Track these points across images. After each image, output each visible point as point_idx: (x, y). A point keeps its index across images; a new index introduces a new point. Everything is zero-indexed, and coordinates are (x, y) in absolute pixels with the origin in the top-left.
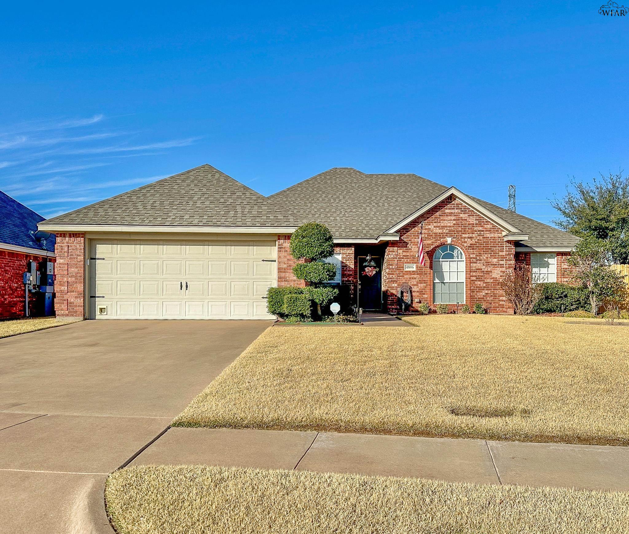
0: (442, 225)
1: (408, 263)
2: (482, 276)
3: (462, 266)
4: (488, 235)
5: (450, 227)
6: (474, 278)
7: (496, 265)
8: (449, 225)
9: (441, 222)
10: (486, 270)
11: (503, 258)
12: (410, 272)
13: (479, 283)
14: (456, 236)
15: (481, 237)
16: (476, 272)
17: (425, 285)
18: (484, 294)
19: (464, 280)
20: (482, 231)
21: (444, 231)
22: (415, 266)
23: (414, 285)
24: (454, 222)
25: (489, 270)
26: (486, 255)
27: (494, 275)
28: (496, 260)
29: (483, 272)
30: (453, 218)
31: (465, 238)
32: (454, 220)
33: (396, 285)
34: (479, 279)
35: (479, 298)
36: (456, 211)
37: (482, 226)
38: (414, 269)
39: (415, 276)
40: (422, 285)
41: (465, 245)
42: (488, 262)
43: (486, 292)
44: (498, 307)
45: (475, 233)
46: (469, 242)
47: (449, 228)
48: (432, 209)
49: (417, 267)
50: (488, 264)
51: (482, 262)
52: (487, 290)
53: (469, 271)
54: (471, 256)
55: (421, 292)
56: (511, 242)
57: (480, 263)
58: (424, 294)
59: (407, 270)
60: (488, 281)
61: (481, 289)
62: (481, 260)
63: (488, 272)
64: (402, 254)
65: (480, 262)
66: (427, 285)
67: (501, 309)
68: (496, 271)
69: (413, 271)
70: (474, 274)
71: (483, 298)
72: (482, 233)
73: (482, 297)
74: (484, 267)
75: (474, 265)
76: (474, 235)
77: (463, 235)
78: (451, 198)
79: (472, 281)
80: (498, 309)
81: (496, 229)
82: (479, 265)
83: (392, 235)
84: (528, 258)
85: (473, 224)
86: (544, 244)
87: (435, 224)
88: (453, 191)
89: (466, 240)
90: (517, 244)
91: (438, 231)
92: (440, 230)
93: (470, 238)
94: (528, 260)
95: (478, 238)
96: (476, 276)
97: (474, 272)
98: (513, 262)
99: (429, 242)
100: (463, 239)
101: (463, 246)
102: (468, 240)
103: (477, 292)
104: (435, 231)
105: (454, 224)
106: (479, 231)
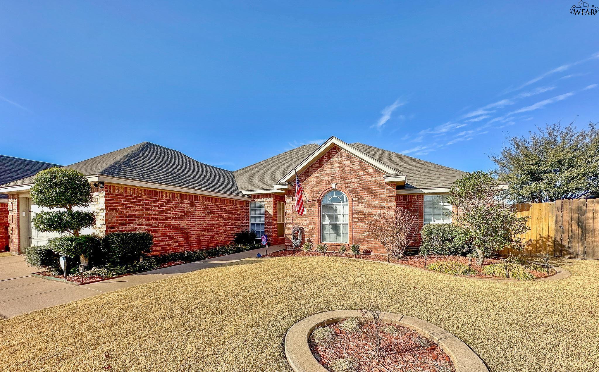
0: (328, 172)
2: (363, 218)
3: (347, 209)
4: (370, 179)
5: (335, 174)
6: (356, 220)
7: (377, 207)
10: (367, 212)
11: (383, 200)
13: (361, 224)
14: (340, 182)
15: (363, 182)
16: (358, 214)
18: (365, 235)
19: (348, 222)
21: (330, 178)
23: (305, 226)
25: (370, 212)
26: (367, 198)
27: (375, 217)
28: (377, 202)
29: (365, 214)
30: (337, 165)
33: (291, 226)
34: (361, 220)
35: (361, 239)
37: (364, 171)
39: (306, 218)
40: (312, 226)
41: (348, 189)
42: (370, 205)
43: (368, 232)
45: (357, 178)
46: (352, 186)
49: (307, 211)
51: (364, 205)
53: (352, 213)
54: (354, 199)
56: (392, 184)
57: (361, 206)
58: (313, 234)
60: (370, 222)
61: (362, 231)
62: (362, 203)
66: (316, 226)
68: (377, 213)
69: (305, 215)
70: (356, 216)
71: (365, 239)
72: (364, 177)
73: (363, 237)
74: (365, 209)
75: (357, 207)
77: (346, 181)
78: (333, 147)
84: (420, 199)
85: (355, 170)
87: (322, 173)
88: (334, 140)
89: (349, 185)
92: (326, 178)
93: (353, 183)
95: (360, 183)
96: (358, 218)
98: (394, 204)
99: (317, 189)
100: (346, 184)
103: (359, 233)
104: (322, 178)
105: (339, 171)
106: (361, 175)
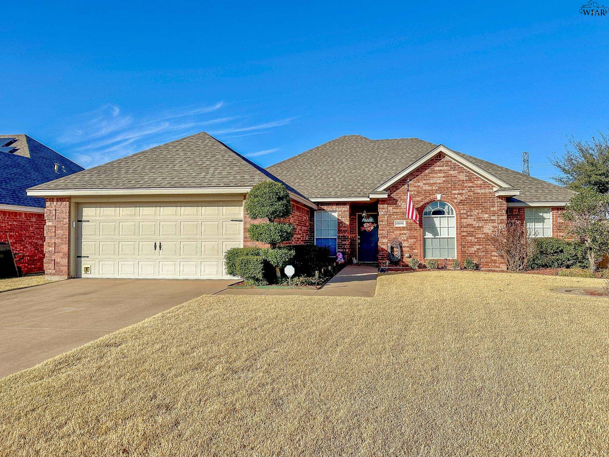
0: (432, 182)
1: (398, 219)
2: (473, 232)
3: (453, 222)
4: (479, 191)
5: (440, 183)
6: (465, 234)
7: (487, 220)
8: (439, 181)
9: (431, 179)
10: (477, 225)
11: (494, 214)
12: (399, 228)
13: (470, 238)
14: (446, 192)
15: (472, 193)
16: (467, 227)
17: (415, 240)
18: (475, 249)
19: (455, 236)
20: (473, 187)
21: (434, 188)
22: (405, 222)
23: (404, 240)
24: (444, 179)
25: (480, 225)
26: (477, 211)
27: (486, 231)
28: (487, 215)
29: (475, 227)
30: (442, 175)
31: (455, 194)
32: (444, 177)
33: (386, 241)
34: (470, 234)
35: (471, 253)
36: (446, 168)
37: (472, 182)
38: (404, 225)
39: (405, 232)
40: (412, 240)
41: (455, 201)
42: (480, 218)
43: (478, 247)
44: (491, 263)
45: (466, 189)
46: (460, 198)
47: (438, 185)
48: (421, 167)
49: (407, 223)
50: (479, 219)
51: (473, 217)
52: (479, 245)
53: (460, 226)
54: (462, 212)
55: (411, 248)
56: (502, 198)
57: (471, 219)
58: (414, 249)
59: (397, 226)
60: (480, 236)
61: (472, 245)
62: (471, 216)
63: (479, 228)
64: (392, 210)
65: (471, 217)
66: (417, 241)
67: (493, 264)
68: (487, 226)
69: (403, 227)
70: (465, 229)
71: (475, 254)
72: (473, 189)
73: (474, 252)
74: (475, 222)
75: (465, 220)
76: (464, 191)
77: (453, 191)
78: (440, 155)
79: (463, 236)
80: (490, 264)
81: (486, 184)
82: (470, 221)
83: (381, 193)
84: (522, 213)
85: (463, 180)
86: (538, 199)
87: (424, 182)
88: (442, 149)
89: (456, 196)
90: (509, 199)
91: (427, 188)
92: (429, 187)
93: (460, 194)
94: (522, 215)
95: (468, 194)
96: (467, 232)
97: (465, 227)
98: (505, 217)
99: (419, 199)
100: (453, 196)
101: (453, 202)
102: (459, 196)
103: (468, 247)
104: (424, 188)
105: (444, 181)
106: (469, 187)
